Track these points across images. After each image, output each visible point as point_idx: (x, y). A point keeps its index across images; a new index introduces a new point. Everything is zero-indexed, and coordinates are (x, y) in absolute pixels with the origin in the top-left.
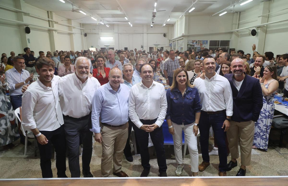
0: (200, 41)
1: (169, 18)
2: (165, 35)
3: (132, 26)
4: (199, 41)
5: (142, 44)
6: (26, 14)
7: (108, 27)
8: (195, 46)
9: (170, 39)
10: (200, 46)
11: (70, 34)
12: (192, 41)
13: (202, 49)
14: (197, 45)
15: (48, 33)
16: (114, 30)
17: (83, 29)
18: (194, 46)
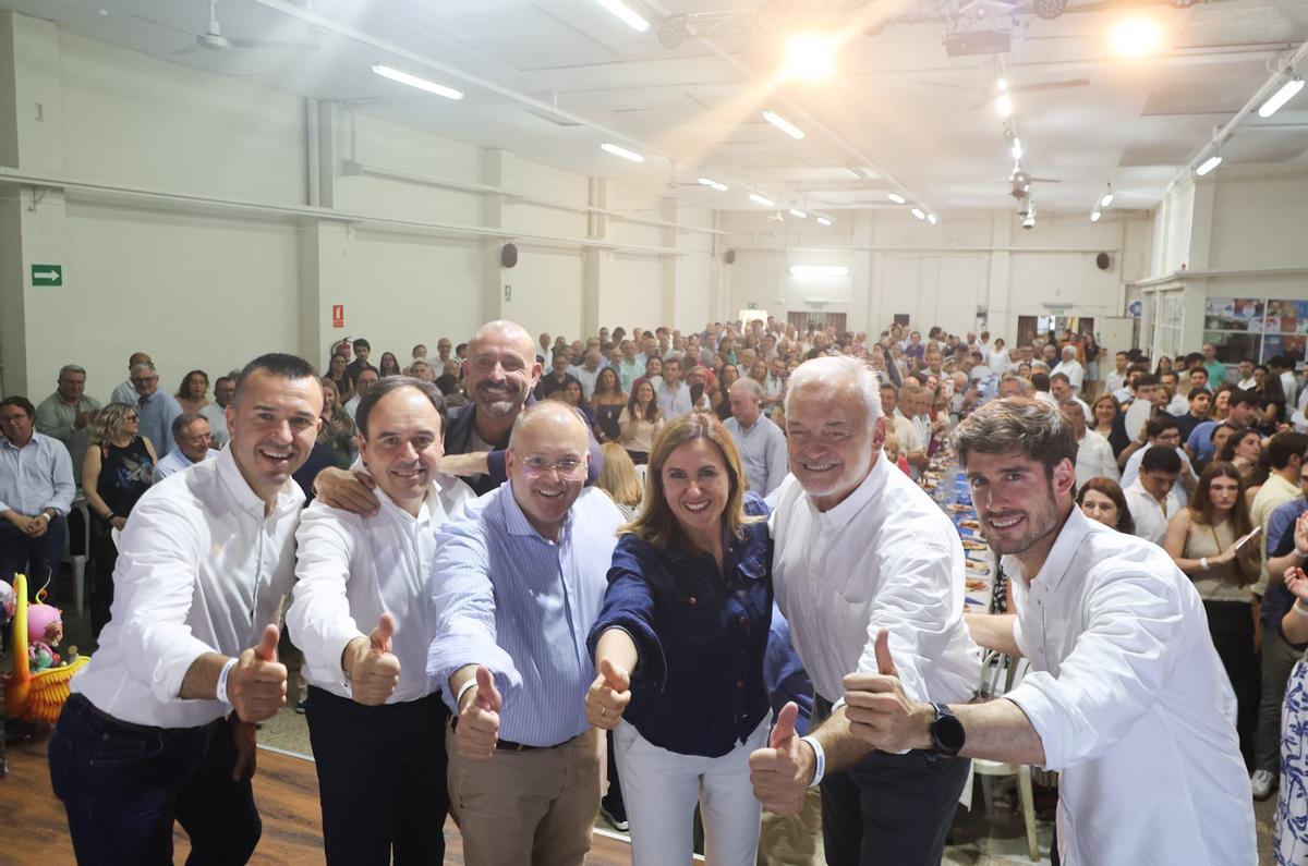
0: (1282, 303)
1: (1109, 194)
2: (1103, 262)
3: (932, 219)
4: (1275, 304)
5: (982, 302)
6: (513, 199)
7: (828, 223)
8: (1252, 329)
9: (1129, 277)
10: (1283, 328)
11: (664, 258)
12: (1233, 305)
13: (1293, 345)
14: (1261, 321)
15: (579, 258)
16: (852, 234)
17: (721, 235)
18: (1243, 326)
